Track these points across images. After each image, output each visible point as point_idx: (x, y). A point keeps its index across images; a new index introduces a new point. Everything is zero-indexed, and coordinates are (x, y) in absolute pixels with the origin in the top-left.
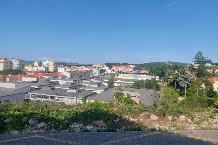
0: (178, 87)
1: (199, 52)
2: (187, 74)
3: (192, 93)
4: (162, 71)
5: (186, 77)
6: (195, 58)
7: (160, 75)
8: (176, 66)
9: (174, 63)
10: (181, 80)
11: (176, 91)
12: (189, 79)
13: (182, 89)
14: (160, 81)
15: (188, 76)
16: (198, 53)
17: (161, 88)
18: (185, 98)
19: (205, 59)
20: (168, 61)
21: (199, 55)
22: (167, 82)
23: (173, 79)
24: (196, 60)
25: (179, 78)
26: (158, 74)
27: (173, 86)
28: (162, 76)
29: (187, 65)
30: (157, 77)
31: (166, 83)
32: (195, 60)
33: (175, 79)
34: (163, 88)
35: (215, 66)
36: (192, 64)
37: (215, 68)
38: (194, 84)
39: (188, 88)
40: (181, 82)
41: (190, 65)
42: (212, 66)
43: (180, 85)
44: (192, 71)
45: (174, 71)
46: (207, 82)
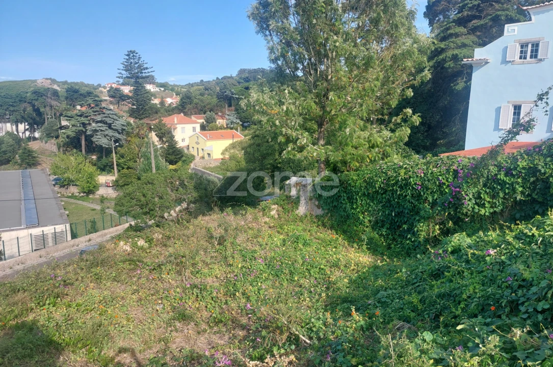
0: (92, 148)
1: (131, 54)
2: (112, 113)
3: (130, 160)
4: (34, 106)
5: (109, 121)
6: (121, 67)
7: (31, 121)
8: (76, 91)
9: (65, 83)
10: (98, 129)
11: (88, 161)
12: (118, 124)
13: (103, 152)
14: (35, 139)
15: (115, 117)
16: (128, 55)
17: (41, 158)
18: (116, 174)
19: (146, 71)
20: (47, 79)
21: (132, 61)
22: (57, 137)
23: (74, 129)
24: (125, 74)
25: (90, 124)
26: (23, 117)
27: (75, 147)
28: (36, 120)
29: (100, 89)
30: (21, 127)
31: (53, 141)
32: (124, 72)
33: (80, 128)
34: (48, 158)
35: (162, 89)
36: (113, 86)
37: (163, 94)
38: (132, 137)
39: (119, 148)
40: (97, 135)
41: (108, 89)
42: (157, 89)
43: (96, 143)
44: (119, 103)
45: (71, 105)
46: (161, 129)
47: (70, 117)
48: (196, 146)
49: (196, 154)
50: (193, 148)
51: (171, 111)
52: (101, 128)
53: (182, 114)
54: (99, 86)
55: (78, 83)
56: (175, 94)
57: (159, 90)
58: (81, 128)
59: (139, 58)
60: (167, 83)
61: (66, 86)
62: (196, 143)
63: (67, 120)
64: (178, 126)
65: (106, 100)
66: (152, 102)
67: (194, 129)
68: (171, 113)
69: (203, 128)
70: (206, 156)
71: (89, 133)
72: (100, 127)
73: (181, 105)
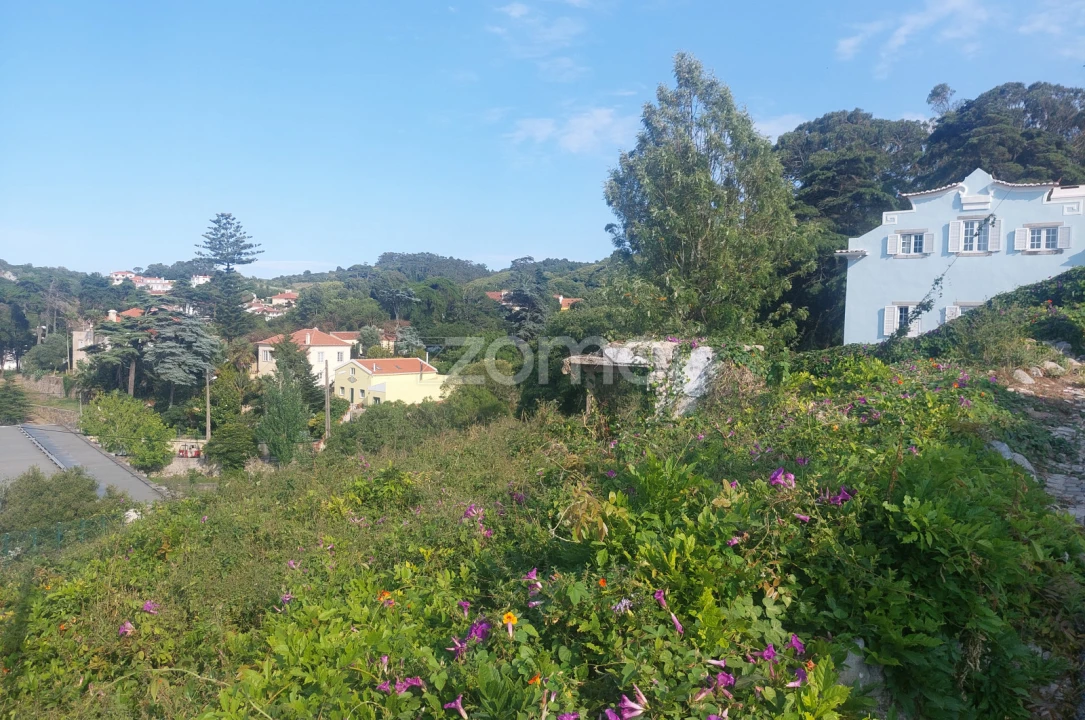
1: (223, 220)
2: (192, 322)
5: (188, 336)
10: (167, 351)
12: (204, 344)
13: (172, 393)
16: (217, 222)
17: (35, 408)
18: (209, 436)
19: (249, 250)
21: (224, 231)
23: (117, 351)
27: (115, 387)
31: (55, 375)
32: (205, 251)
43: (163, 377)
47: (110, 329)
48: (348, 386)
49: (349, 400)
50: (343, 388)
52: (173, 351)
53: (317, 329)
58: (132, 350)
62: (349, 379)
63: (104, 334)
64: (312, 349)
67: (340, 356)
69: (354, 354)
71: (147, 358)
72: (171, 347)
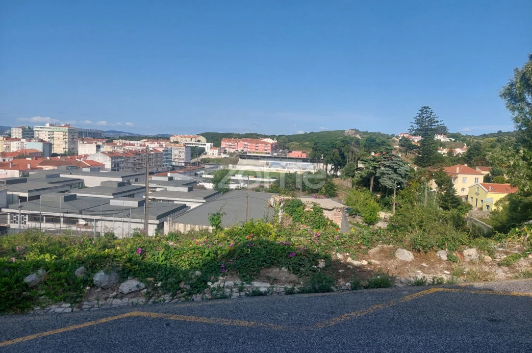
0: (378, 188)
1: (424, 110)
2: (399, 159)
4: (340, 151)
5: (395, 166)
6: (414, 121)
7: (337, 163)
8: (373, 141)
9: (366, 133)
10: (385, 172)
11: (373, 198)
12: (402, 170)
13: (387, 192)
14: (337, 176)
15: (401, 164)
16: (421, 111)
17: (340, 192)
18: (394, 212)
19: (436, 124)
20: (352, 130)
21: (424, 115)
22: (353, 177)
23: (367, 170)
24: (416, 127)
25: (379, 168)
26: (332, 159)
27: (365, 186)
28: (339, 163)
29: (394, 138)
30: (330, 166)
31: (350, 179)
32: (415, 125)
33: (371, 171)
34: (344, 192)
35: (453, 140)
36: (405, 136)
37: (453, 145)
38: (413, 182)
39: (400, 190)
40: (384, 177)
41: (400, 138)
42: (448, 140)
43: (382, 184)
44: (406, 151)
45: (367, 152)
46: (441, 177)
47: (365, 161)
48: (475, 197)
49: (474, 204)
50: (472, 198)
51: (456, 160)
52: (388, 172)
53: (466, 165)
54: (393, 135)
55: (376, 133)
56: (465, 144)
57: (449, 141)
59: (431, 113)
60: (459, 134)
61: (366, 136)
62: (476, 193)
63: (363, 163)
64: (459, 175)
65: (395, 149)
66: (439, 151)
67: (476, 180)
68: (456, 163)
69: (487, 179)
70: (485, 208)
71: (377, 175)
72: (387, 171)
73: (468, 156)
